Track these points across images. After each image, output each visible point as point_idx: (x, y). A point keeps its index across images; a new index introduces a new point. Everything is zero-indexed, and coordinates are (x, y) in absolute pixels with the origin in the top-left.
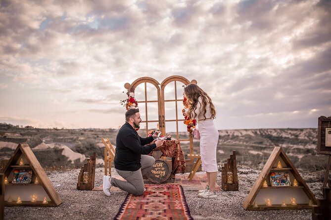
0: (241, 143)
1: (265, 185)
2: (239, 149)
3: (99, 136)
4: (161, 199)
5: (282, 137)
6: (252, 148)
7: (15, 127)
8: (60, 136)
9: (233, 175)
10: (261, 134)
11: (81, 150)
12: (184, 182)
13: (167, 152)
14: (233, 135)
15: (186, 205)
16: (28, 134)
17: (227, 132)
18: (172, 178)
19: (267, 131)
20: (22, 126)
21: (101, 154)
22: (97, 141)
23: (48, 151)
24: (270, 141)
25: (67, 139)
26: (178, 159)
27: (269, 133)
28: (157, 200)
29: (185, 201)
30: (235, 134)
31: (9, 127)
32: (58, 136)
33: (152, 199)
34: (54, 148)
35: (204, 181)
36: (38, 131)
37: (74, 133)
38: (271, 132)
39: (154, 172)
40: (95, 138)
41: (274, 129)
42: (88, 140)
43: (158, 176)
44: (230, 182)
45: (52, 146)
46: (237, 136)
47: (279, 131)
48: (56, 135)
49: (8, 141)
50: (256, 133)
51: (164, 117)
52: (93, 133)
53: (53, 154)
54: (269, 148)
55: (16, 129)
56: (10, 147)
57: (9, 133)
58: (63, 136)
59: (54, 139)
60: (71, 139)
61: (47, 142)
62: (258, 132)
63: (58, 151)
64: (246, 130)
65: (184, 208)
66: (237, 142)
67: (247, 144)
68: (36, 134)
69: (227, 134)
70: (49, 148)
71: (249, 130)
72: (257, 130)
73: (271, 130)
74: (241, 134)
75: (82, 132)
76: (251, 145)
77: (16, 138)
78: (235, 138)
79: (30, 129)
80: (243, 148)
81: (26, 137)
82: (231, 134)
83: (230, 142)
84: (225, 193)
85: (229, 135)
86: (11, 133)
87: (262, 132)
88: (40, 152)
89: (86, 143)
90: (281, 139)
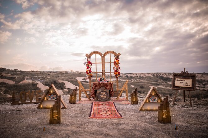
0: (145, 81)
1: (147, 101)
2: (143, 85)
3: (59, 76)
4: (106, 107)
5: (169, 78)
6: (151, 84)
7: (7, 70)
8: (36, 76)
9: (136, 98)
10: (157, 76)
11: (49, 84)
12: (114, 101)
13: (107, 88)
14: (140, 76)
15: (117, 109)
16: (16, 74)
17: (137, 75)
18: (109, 99)
19: (161, 75)
20: (12, 69)
21: (60, 87)
22: (58, 79)
23: (28, 85)
24: (162, 80)
25: (40, 77)
26: (112, 91)
27: (162, 75)
28: (104, 107)
29: (116, 108)
30: (141, 76)
31: (4, 70)
32: (34, 75)
33: (102, 107)
34: (32, 83)
35: (123, 101)
36: (22, 72)
37: (44, 74)
38: (163, 75)
39: (101, 96)
40: (57, 77)
41: (165, 73)
42: (52, 78)
43: (103, 98)
44: (134, 101)
45: (30, 81)
46: (143, 77)
47: (167, 74)
48: (33, 75)
49: (4, 79)
50: (154, 75)
51: (104, 70)
52: (55, 74)
53: (31, 86)
54: (162, 84)
55: (8, 71)
56: (5, 82)
57: (4, 73)
58: (37, 76)
59: (32, 77)
60: (42, 77)
61: (27, 79)
62: (155, 75)
63: (34, 85)
64: (148, 73)
65: (116, 110)
66: (142, 81)
67: (148, 82)
68: (20, 74)
69: (136, 76)
70: (29, 83)
71: (150, 73)
72: (154, 73)
73: (163, 74)
74: (145, 76)
75: (49, 73)
76: (151, 82)
77: (9, 76)
78: (141, 78)
79: (17, 71)
80: (146, 84)
81: (15, 76)
82: (139, 76)
83: (138, 80)
84: (132, 105)
85: (138, 76)
86: (6, 73)
87: (157, 75)
88: (24, 85)
89: (51, 80)
90: (169, 79)
